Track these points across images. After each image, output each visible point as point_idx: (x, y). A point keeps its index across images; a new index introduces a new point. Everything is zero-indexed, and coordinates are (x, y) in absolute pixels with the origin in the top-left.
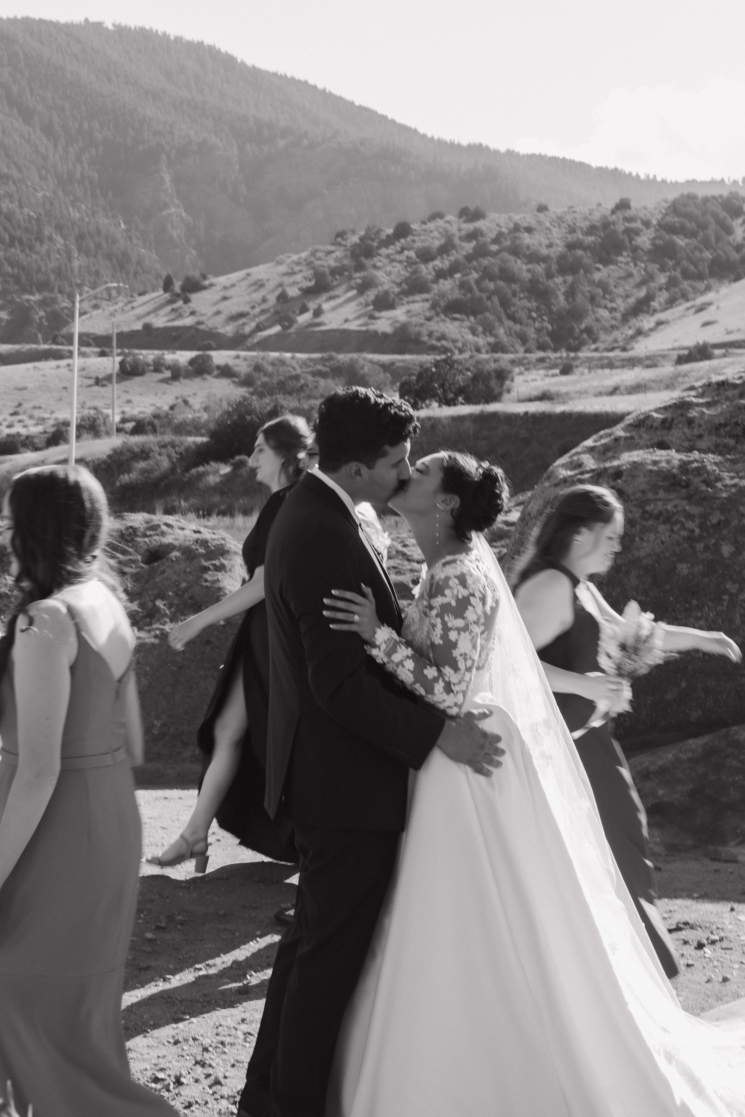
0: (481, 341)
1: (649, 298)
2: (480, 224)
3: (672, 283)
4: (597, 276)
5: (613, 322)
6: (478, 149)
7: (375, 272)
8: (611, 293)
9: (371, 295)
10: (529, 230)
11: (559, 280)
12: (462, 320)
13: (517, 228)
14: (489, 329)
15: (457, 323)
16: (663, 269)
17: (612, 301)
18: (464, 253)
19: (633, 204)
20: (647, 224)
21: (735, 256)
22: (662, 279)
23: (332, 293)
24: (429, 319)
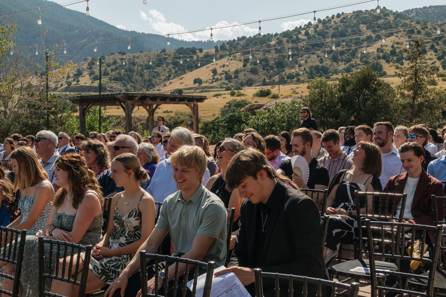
0: (122, 88)
1: (169, 76)
2: (124, 57)
3: (176, 72)
4: (155, 70)
5: (159, 82)
6: (133, 32)
7: (94, 70)
8: (159, 74)
9: (93, 76)
10: (137, 57)
11: (145, 71)
12: (117, 83)
13: (134, 57)
14: (125, 85)
15: (116, 84)
16: (174, 68)
17: (159, 77)
18: (119, 64)
19: (166, 51)
20: (170, 56)
21: (194, 65)
22: (173, 71)
23: (82, 75)
24: (108, 83)
